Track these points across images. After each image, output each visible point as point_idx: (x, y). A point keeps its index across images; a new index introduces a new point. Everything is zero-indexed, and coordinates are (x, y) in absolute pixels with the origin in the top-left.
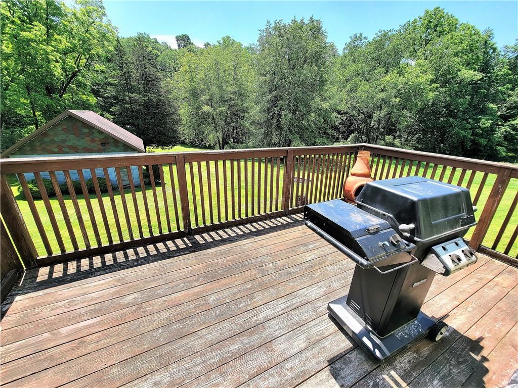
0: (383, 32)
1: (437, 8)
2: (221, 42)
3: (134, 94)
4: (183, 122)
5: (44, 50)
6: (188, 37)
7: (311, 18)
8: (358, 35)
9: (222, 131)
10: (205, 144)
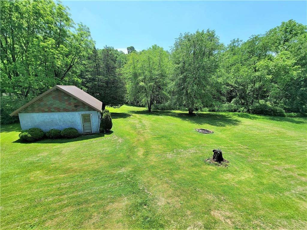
0: (254, 36)
1: (291, 20)
2: (152, 48)
3: (100, 76)
4: (128, 92)
5: (52, 52)
6: (133, 47)
7: (208, 30)
8: (236, 40)
9: (150, 97)
10: (140, 104)
